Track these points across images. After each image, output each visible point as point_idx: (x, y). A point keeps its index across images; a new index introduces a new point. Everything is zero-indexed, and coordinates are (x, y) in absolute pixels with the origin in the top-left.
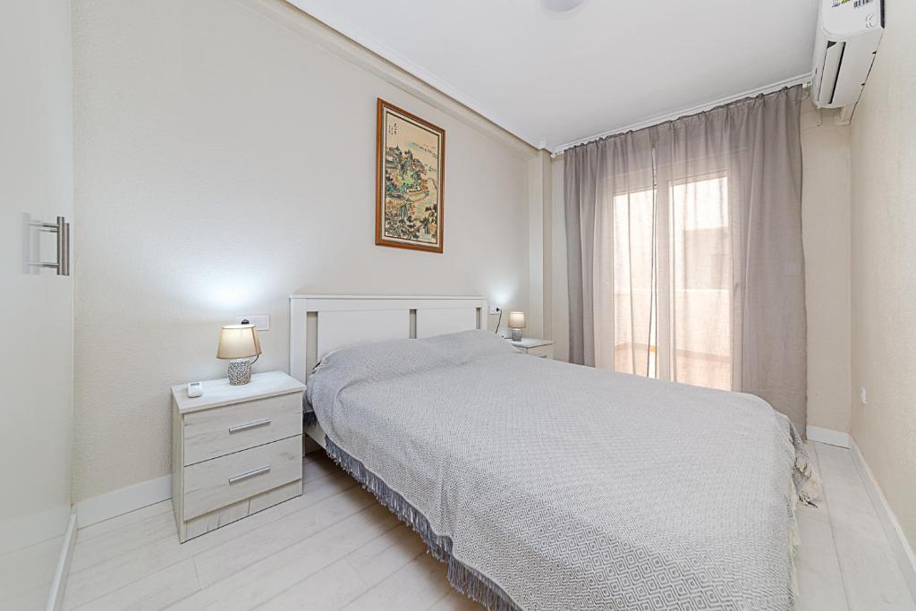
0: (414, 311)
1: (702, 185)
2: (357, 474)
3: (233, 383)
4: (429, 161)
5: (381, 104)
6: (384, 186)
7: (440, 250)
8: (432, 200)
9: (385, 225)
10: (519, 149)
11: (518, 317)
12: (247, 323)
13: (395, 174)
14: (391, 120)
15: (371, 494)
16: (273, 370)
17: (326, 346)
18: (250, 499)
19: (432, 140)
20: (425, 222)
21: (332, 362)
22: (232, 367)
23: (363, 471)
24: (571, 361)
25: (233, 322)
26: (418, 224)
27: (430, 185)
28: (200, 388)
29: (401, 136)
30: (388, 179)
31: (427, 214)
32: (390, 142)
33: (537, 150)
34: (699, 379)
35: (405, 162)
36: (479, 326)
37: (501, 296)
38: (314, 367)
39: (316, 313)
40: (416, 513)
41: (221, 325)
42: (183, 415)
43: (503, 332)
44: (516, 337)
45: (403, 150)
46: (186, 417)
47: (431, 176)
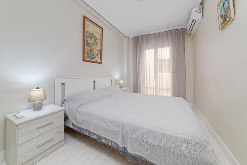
0: (94, 82)
1: (165, 48)
2: (87, 134)
3: (35, 110)
4: (98, 36)
5: (85, 17)
6: (85, 43)
7: (101, 63)
8: (99, 48)
9: (86, 55)
10: (121, 36)
11: (122, 82)
12: (38, 88)
13: (89, 39)
14: (87, 23)
15: (94, 139)
16: (48, 104)
17: (68, 94)
18: (45, 151)
19: (99, 30)
20: (97, 54)
21: (71, 99)
22: (34, 105)
23: (90, 132)
24: (134, 92)
25: (33, 88)
26: (95, 55)
27: (99, 44)
28: (21, 114)
29: (90, 28)
30: (87, 41)
31: (97, 52)
32: (87, 29)
33: (125, 36)
34: (165, 94)
35: (92, 36)
36: (112, 85)
37: (117, 76)
38: (63, 102)
39: (64, 84)
40: (112, 142)
41: (29, 89)
42: (17, 126)
43: (118, 86)
44: (121, 87)
45: (91, 32)
46: (18, 126)
47: (99, 41)
